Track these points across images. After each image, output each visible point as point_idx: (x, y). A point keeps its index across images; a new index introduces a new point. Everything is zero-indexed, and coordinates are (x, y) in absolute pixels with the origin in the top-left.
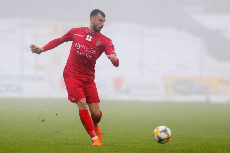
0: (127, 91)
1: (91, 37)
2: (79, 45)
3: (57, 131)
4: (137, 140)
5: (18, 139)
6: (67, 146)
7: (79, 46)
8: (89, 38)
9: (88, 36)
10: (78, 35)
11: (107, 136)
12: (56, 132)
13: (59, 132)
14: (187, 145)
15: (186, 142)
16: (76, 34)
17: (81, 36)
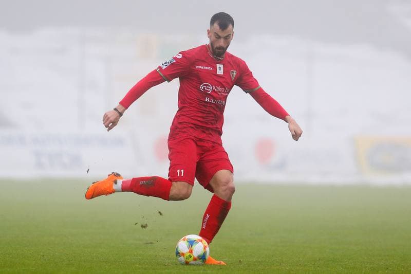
0: (281, 166)
1: (222, 66)
2: (209, 86)
4: (301, 259)
5: (75, 257)
6: (167, 271)
7: (209, 89)
8: (220, 68)
9: (218, 66)
10: (202, 68)
11: (242, 251)
12: (147, 243)
13: (151, 243)
14: (396, 269)
15: (393, 262)
16: (198, 67)
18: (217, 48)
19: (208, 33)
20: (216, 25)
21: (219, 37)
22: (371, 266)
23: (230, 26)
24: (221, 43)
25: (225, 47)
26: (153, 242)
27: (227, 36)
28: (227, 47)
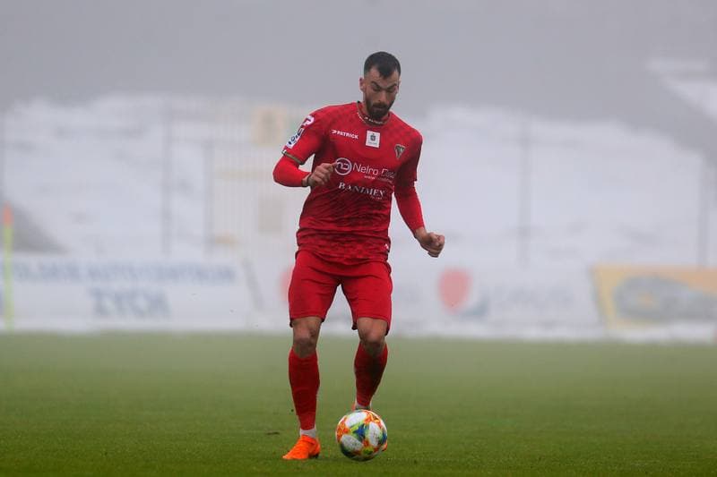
1: (377, 135)
2: (347, 163)
3: (271, 432)
4: (511, 458)
7: (346, 167)
8: (373, 138)
9: (369, 133)
10: (342, 134)
11: (419, 445)
12: (269, 434)
13: (276, 433)
15: (655, 462)
16: (335, 132)
17: (352, 136)
18: (375, 106)
19: (361, 84)
20: (374, 72)
21: (378, 89)
22: (621, 468)
23: (396, 72)
24: (383, 97)
25: (388, 103)
26: (279, 431)
27: (389, 88)
28: (391, 105)
